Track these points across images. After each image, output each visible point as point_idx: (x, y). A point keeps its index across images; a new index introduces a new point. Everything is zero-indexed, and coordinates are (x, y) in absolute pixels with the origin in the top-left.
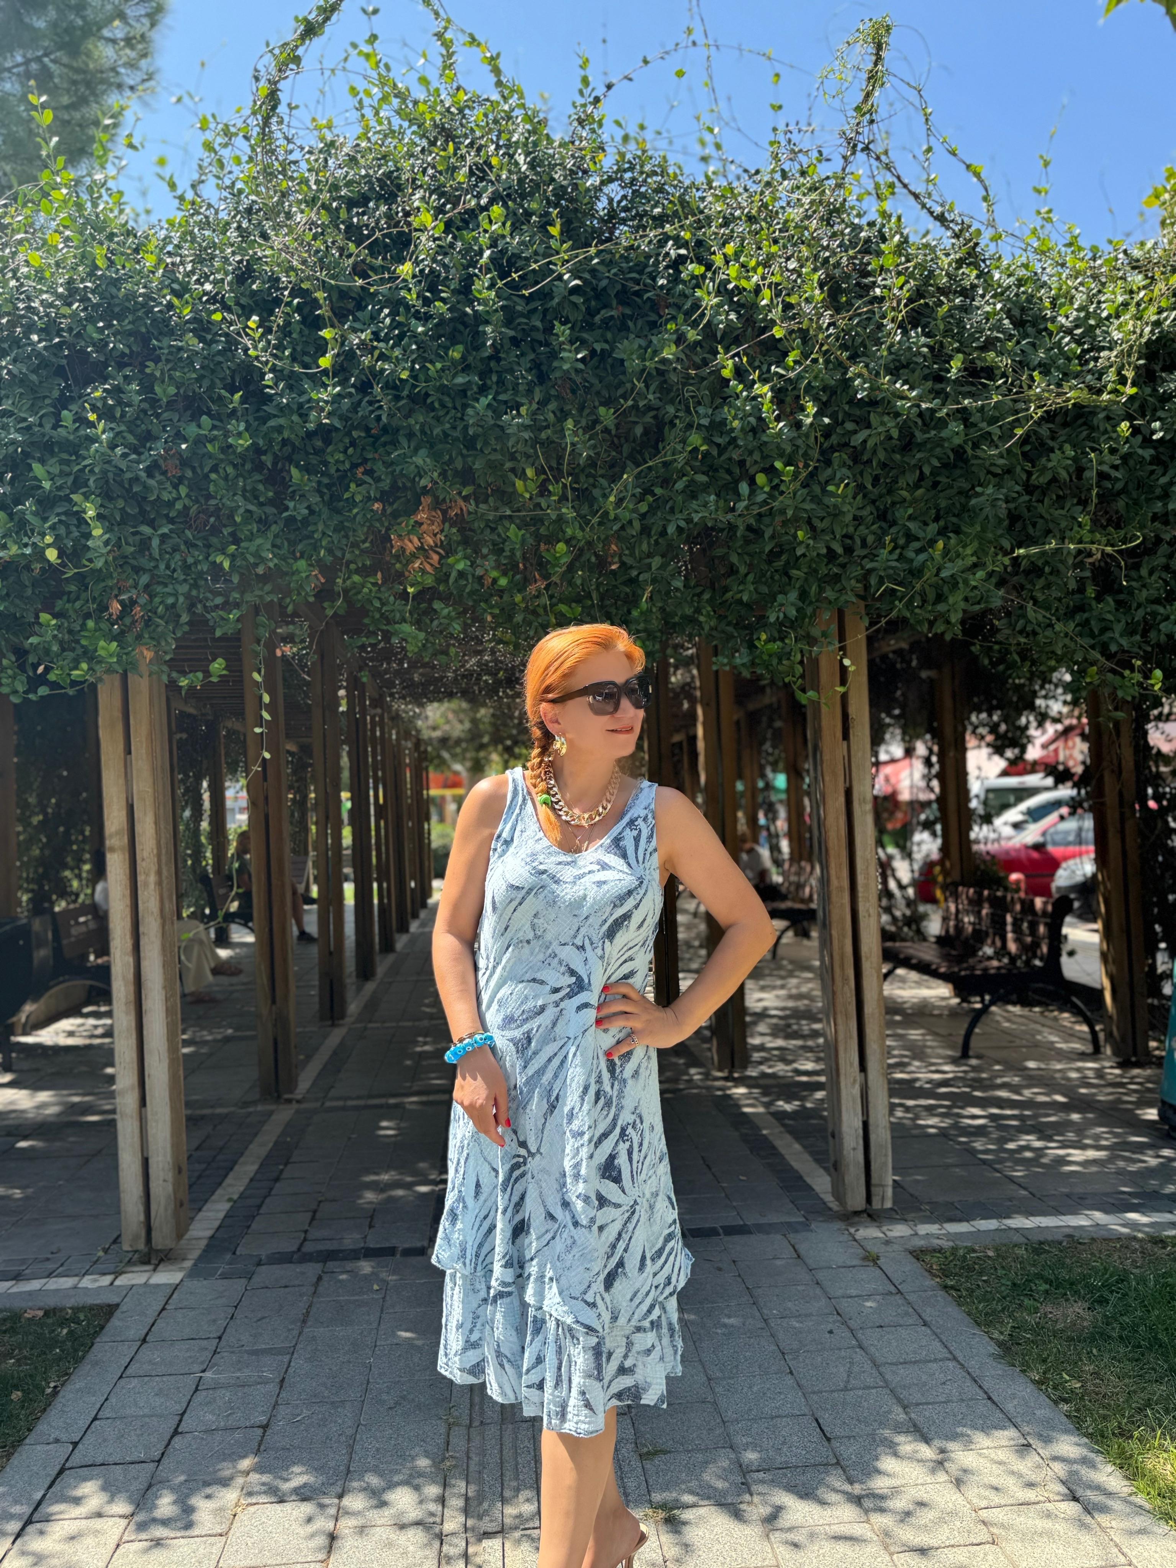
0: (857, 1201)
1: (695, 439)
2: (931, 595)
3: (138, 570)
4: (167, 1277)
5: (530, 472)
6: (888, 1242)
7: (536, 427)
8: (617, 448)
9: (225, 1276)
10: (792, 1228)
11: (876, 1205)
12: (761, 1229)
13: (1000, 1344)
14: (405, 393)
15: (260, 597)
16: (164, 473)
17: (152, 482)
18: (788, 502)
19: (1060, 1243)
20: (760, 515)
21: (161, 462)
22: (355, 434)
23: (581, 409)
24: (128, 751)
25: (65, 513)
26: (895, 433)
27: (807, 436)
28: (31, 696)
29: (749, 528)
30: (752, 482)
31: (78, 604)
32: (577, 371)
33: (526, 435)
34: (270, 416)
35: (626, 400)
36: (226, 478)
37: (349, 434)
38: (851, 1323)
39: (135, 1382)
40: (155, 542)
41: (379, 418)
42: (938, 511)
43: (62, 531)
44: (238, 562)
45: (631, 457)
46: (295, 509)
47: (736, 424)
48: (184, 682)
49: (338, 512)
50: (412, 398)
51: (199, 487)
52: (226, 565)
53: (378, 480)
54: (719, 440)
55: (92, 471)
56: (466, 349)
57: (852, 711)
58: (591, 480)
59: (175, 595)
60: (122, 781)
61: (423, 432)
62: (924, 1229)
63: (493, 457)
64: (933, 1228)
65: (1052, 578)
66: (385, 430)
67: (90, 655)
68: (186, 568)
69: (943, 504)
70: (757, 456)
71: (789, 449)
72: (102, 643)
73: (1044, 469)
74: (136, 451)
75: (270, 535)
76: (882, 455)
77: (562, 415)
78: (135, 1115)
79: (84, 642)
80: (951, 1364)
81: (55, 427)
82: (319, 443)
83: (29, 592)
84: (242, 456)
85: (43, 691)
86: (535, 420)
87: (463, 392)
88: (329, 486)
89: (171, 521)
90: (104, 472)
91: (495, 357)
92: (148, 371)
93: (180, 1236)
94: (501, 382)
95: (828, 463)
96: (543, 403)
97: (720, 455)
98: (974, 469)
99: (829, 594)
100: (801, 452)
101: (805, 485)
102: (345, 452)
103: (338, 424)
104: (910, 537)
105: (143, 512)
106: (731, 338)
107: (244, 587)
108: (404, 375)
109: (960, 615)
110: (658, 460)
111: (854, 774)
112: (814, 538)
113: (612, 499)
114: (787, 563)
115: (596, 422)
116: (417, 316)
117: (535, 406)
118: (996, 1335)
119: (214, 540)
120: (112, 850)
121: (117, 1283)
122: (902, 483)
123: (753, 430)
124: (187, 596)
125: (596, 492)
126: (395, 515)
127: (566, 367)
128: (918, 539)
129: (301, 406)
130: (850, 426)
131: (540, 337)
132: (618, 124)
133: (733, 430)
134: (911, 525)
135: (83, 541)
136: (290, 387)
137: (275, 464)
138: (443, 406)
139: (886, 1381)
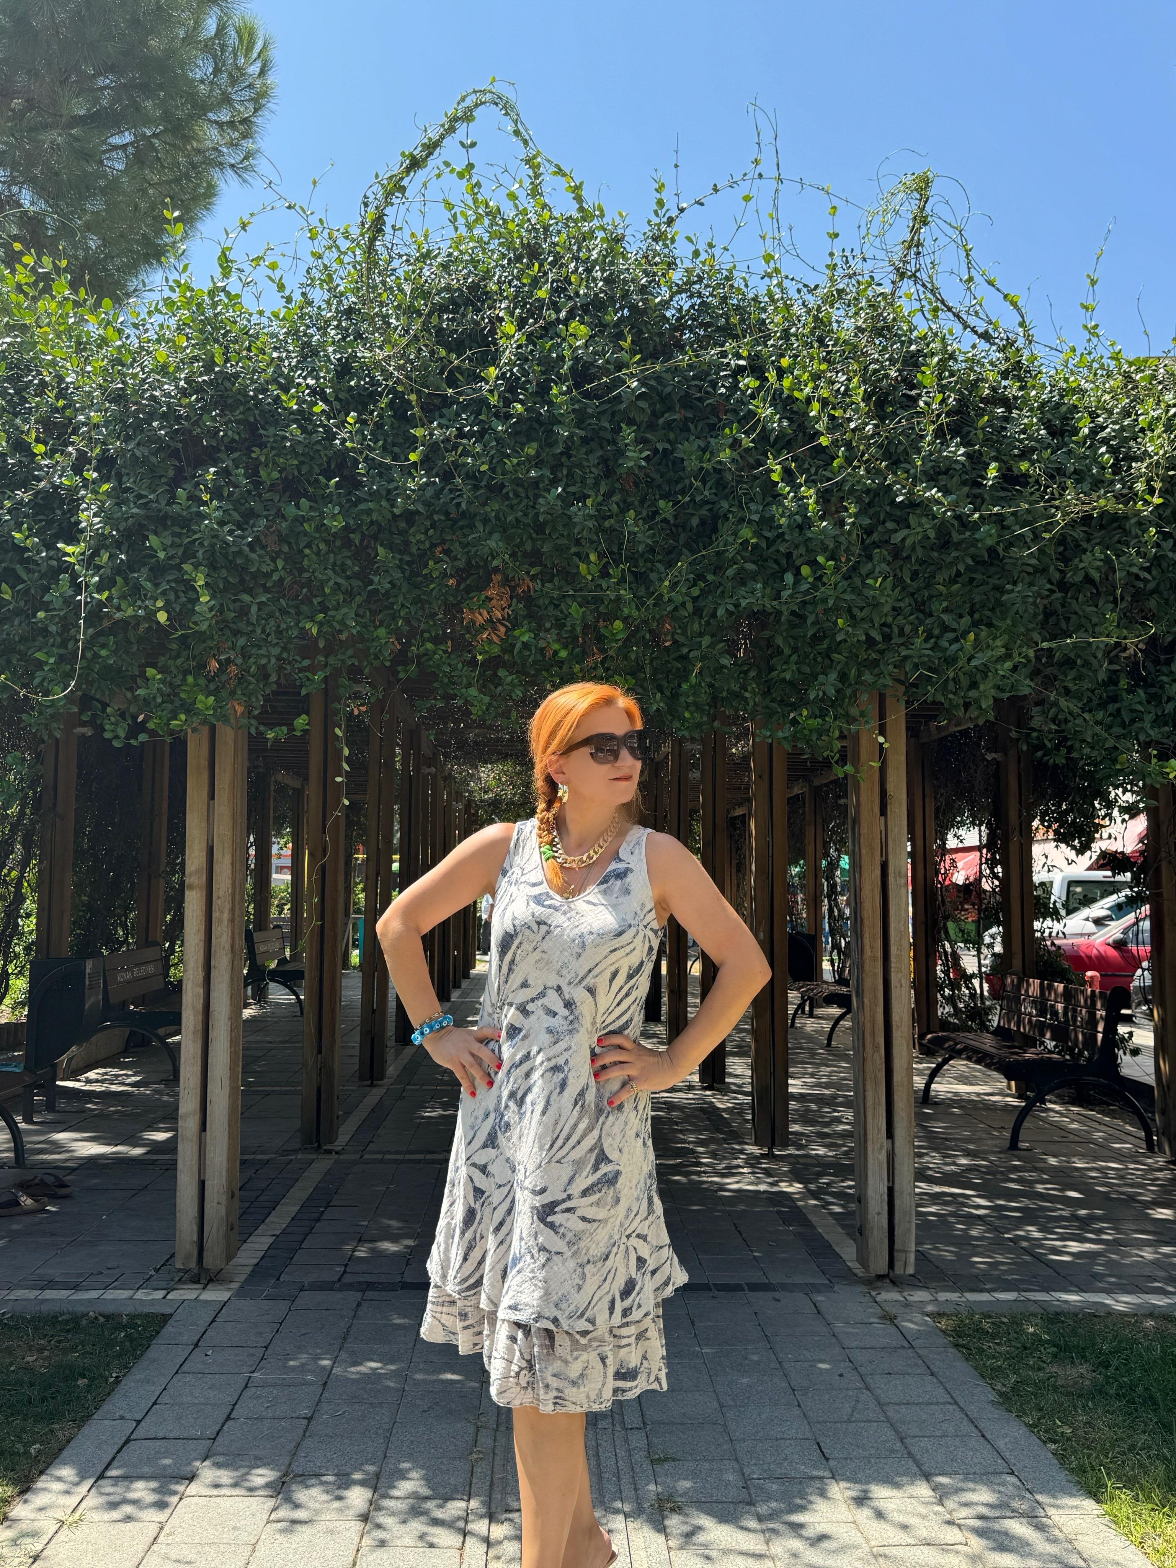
0: (880, 1265)
1: (746, 532)
2: (965, 682)
3: (237, 633)
4: (215, 1295)
5: (593, 557)
6: (907, 1305)
7: (601, 517)
8: (675, 536)
9: (269, 1298)
10: (816, 1288)
11: (898, 1270)
12: (784, 1287)
13: (1001, 1394)
14: (483, 483)
15: (343, 661)
16: (264, 547)
17: (254, 556)
18: (831, 593)
19: (1076, 1315)
20: (804, 603)
21: (262, 538)
22: (436, 517)
23: (642, 501)
24: (212, 797)
25: (176, 581)
26: (932, 534)
27: (850, 533)
28: (133, 742)
29: (793, 613)
30: (797, 573)
31: (179, 662)
32: (641, 467)
33: (590, 524)
34: (360, 500)
35: (684, 496)
36: (318, 553)
37: (430, 517)
38: (862, 1370)
39: (189, 1378)
40: (254, 609)
41: (459, 504)
42: (973, 605)
43: (172, 596)
44: (325, 629)
45: (687, 545)
46: (379, 583)
47: (783, 521)
48: (270, 735)
49: (417, 586)
50: (489, 487)
51: (294, 561)
52: (314, 631)
53: (455, 559)
54: (768, 534)
55: (201, 544)
56: (540, 446)
57: (890, 788)
58: (649, 565)
59: (268, 656)
60: (204, 824)
61: (497, 517)
62: (943, 1296)
63: (558, 542)
64: (954, 1296)
65: (1084, 671)
66: (463, 514)
67: (189, 708)
68: (279, 632)
69: (977, 599)
70: (802, 550)
71: (831, 546)
72: (201, 697)
73: (1076, 569)
74: (240, 527)
75: (354, 605)
76: (920, 552)
77: (625, 507)
78: (195, 1138)
79: (183, 695)
80: (951, 1407)
81: (169, 504)
82: (403, 525)
83: (135, 648)
84: (335, 535)
85: (143, 737)
86: (598, 511)
87: (536, 483)
88: (409, 564)
89: (267, 590)
90: (213, 545)
91: (567, 453)
92: (254, 455)
93: (229, 1257)
94: (570, 475)
95: (870, 558)
96: (608, 495)
97: (768, 548)
98: (1007, 567)
99: (867, 677)
100: (843, 548)
101: (847, 577)
102: (426, 533)
103: (421, 508)
104: (946, 629)
105: (242, 581)
106: (782, 443)
107: (328, 651)
108: (484, 468)
109: (991, 702)
110: (711, 550)
111: (890, 849)
112: (853, 626)
113: (667, 583)
114: (829, 648)
115: (656, 513)
116: (497, 415)
117: (600, 498)
118: (999, 1387)
119: (304, 608)
120: (191, 887)
121: (169, 1297)
122: (939, 578)
123: (800, 527)
124: (279, 658)
125: (653, 576)
126: (468, 590)
127: (631, 464)
128: (955, 630)
129: (389, 492)
130: (890, 525)
131: (609, 436)
132: (689, 239)
133: (780, 526)
134: (945, 617)
135: (190, 606)
136: (380, 474)
137: (362, 542)
138: (517, 495)
139: (887, 1417)
